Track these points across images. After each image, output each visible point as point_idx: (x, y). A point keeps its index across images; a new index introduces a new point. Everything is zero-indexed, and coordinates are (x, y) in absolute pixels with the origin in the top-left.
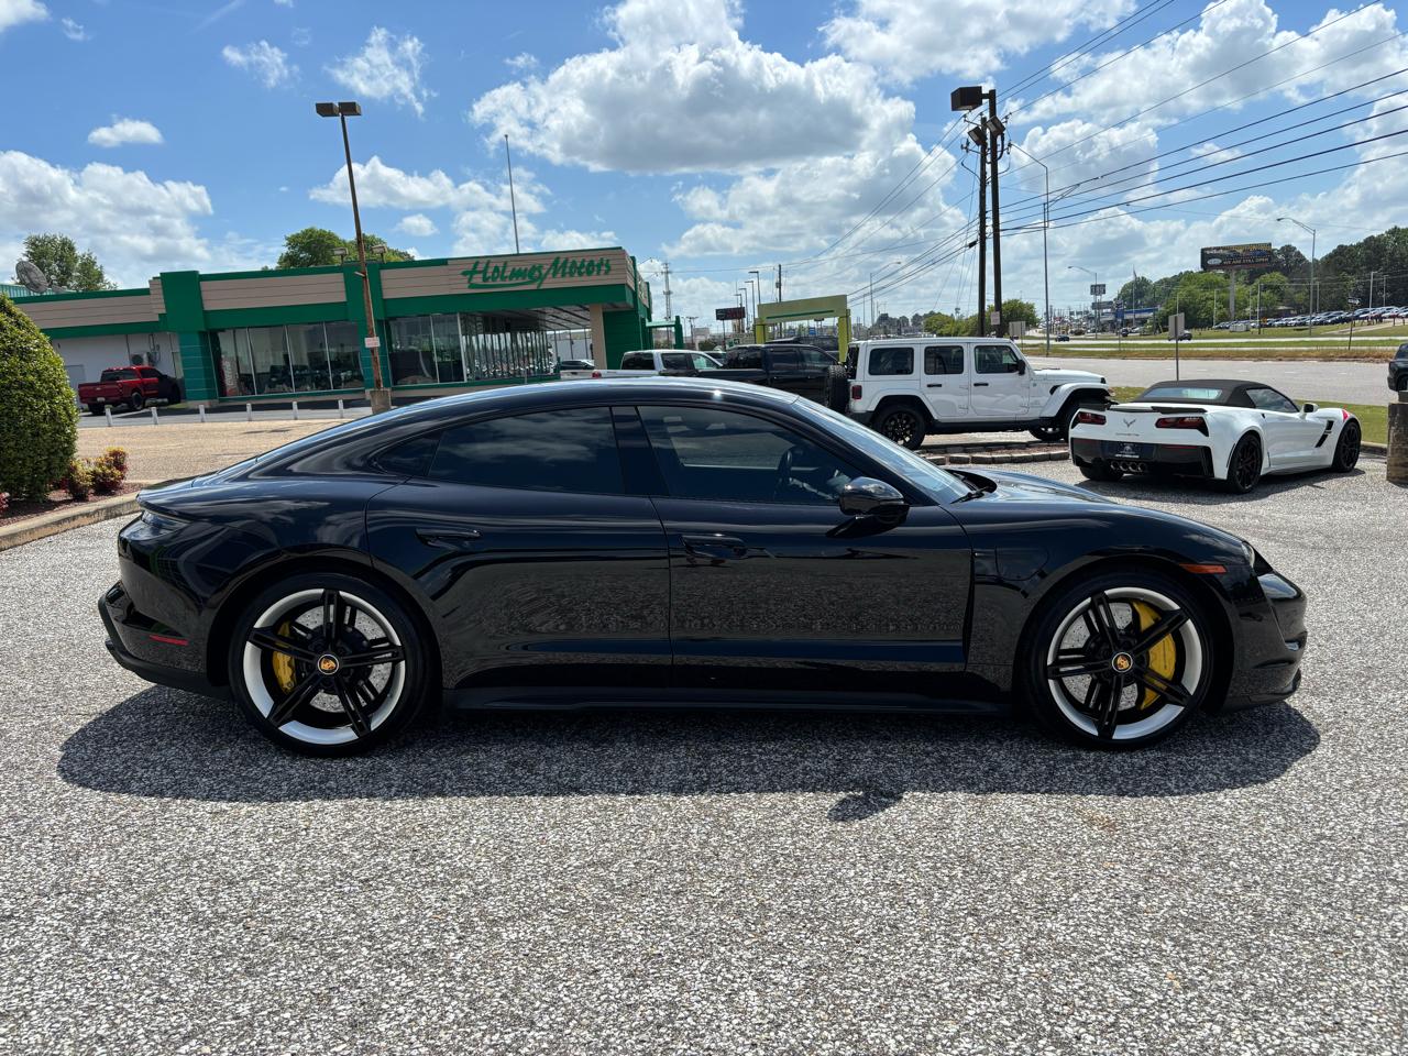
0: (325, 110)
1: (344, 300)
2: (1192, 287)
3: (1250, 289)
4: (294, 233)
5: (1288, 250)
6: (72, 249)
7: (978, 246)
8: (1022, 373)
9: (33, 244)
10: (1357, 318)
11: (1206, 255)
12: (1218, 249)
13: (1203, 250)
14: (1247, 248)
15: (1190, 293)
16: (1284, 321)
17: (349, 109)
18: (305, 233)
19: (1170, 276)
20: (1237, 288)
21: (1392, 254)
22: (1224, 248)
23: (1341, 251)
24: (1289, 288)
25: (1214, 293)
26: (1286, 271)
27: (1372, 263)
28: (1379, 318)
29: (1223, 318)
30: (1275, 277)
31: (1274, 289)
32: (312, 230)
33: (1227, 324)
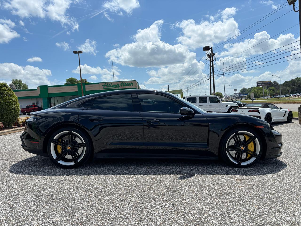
0: (75, 52)
1: (77, 91)
2: (255, 90)
3: (267, 90)
4: (68, 79)
5: (275, 82)
6: (21, 82)
7: (210, 79)
8: (220, 103)
9: (13, 81)
10: (291, 96)
11: (258, 83)
12: (260, 82)
13: (257, 82)
14: (266, 82)
15: (255, 91)
16: (275, 96)
17: (80, 52)
18: (70, 79)
19: (250, 88)
20: (265, 90)
21: (297, 83)
22: (261, 82)
23: (286, 82)
24: (276, 90)
25: (260, 91)
26: (275, 87)
27: (293, 85)
28: (295, 96)
29: (262, 96)
30: (273, 88)
31: (273, 90)
32: (71, 78)
33: (263, 97)
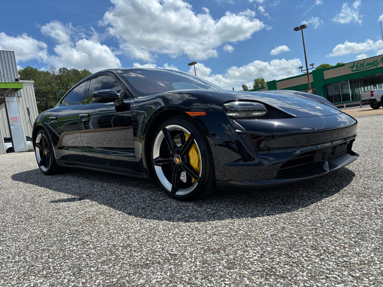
0: (296, 29)
1: (313, 81)
6: (264, 80)
9: (256, 81)
17: (303, 27)
18: (320, 66)
32: (322, 65)
